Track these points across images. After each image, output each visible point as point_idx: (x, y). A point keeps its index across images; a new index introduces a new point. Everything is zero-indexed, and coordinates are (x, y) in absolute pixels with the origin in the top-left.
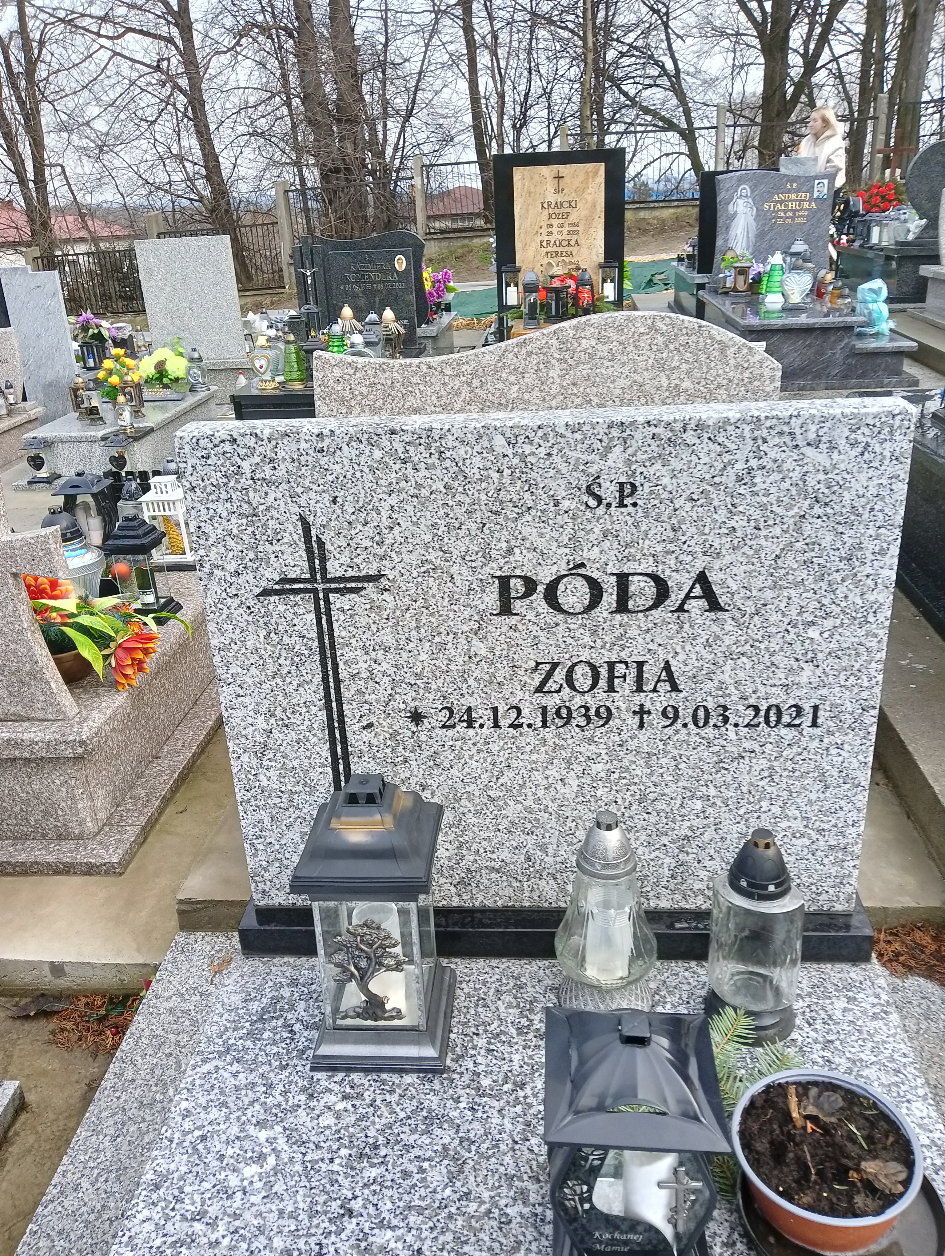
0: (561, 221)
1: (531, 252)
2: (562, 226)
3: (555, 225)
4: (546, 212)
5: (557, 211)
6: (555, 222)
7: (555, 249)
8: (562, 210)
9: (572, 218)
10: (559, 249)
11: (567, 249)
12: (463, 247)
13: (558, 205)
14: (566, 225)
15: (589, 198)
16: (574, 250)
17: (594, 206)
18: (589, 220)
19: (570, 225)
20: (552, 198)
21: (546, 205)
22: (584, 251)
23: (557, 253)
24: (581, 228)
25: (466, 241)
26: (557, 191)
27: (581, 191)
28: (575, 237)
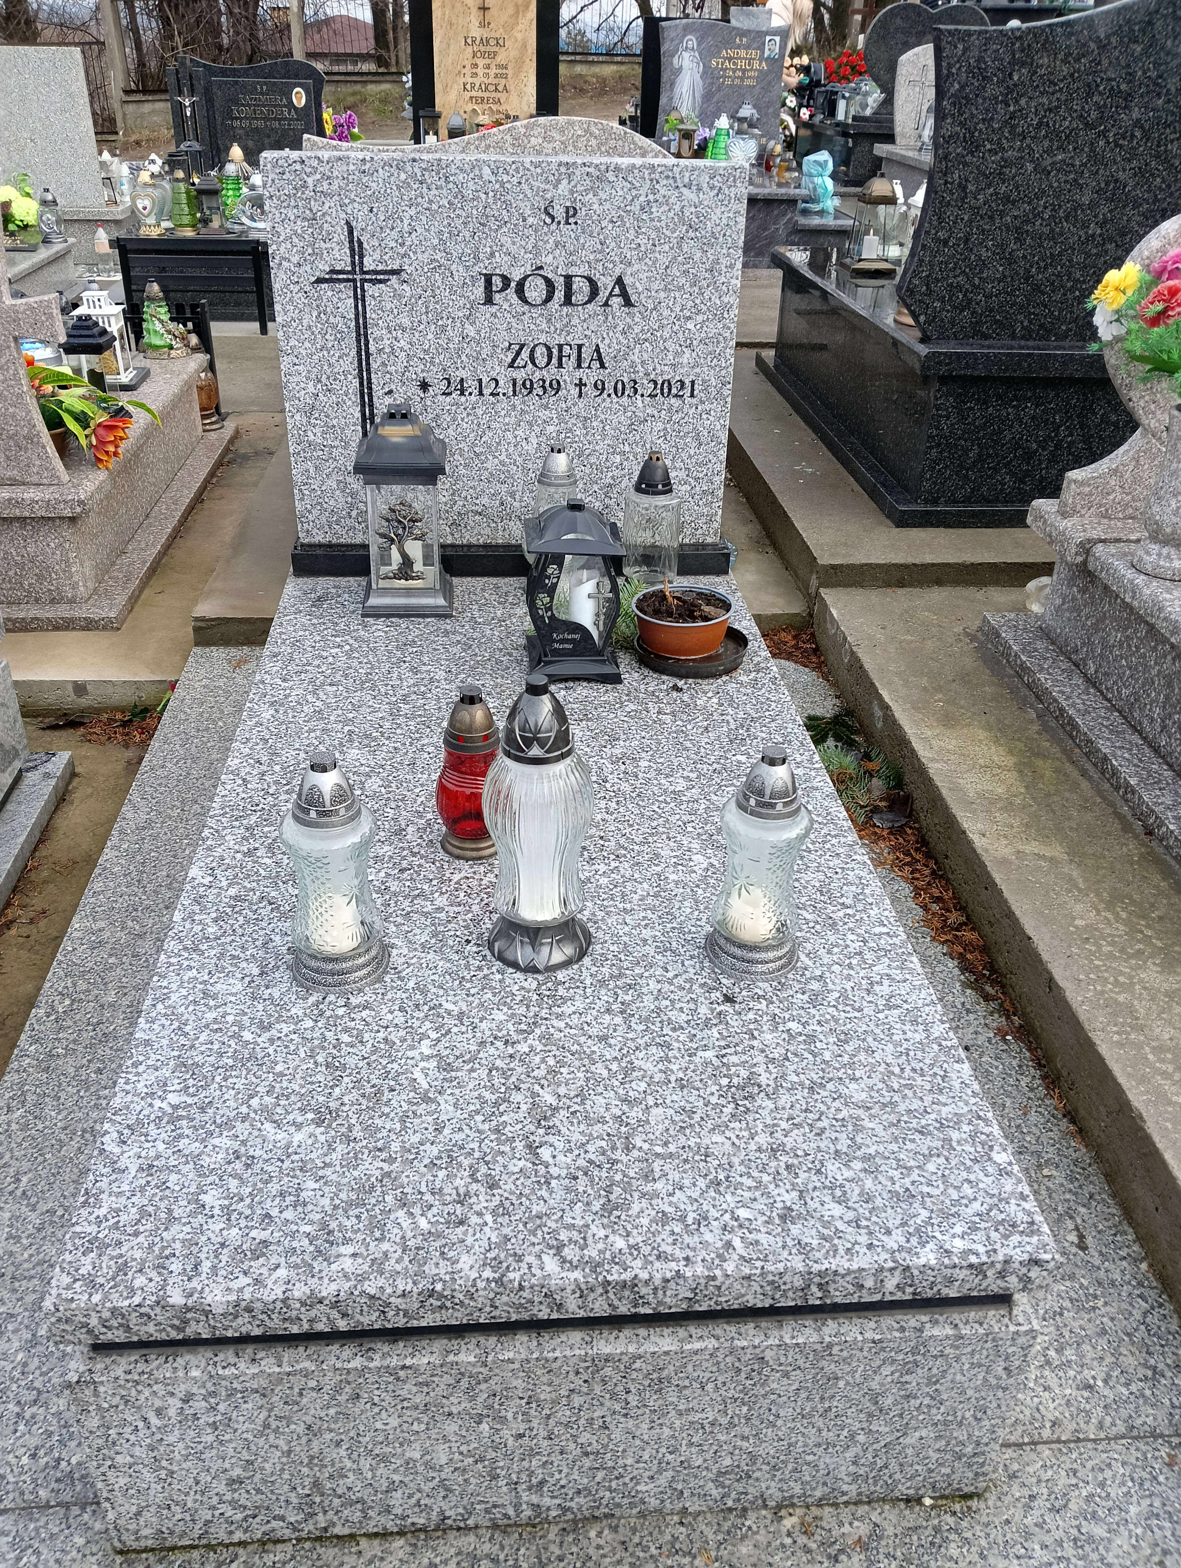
0: (488, 61)
1: (453, 95)
2: (488, 67)
3: (481, 66)
4: (470, 49)
5: (482, 49)
6: (481, 62)
7: (480, 94)
8: (488, 49)
9: (500, 59)
10: (486, 95)
11: (494, 94)
12: (354, 94)
13: (484, 42)
14: (493, 66)
15: (519, 36)
16: (503, 96)
17: (524, 46)
18: (520, 62)
19: (499, 66)
20: (476, 32)
21: (469, 41)
22: (514, 97)
23: (482, 99)
24: (510, 72)
25: (358, 87)
26: (483, 24)
27: (509, 27)
28: (503, 81)
